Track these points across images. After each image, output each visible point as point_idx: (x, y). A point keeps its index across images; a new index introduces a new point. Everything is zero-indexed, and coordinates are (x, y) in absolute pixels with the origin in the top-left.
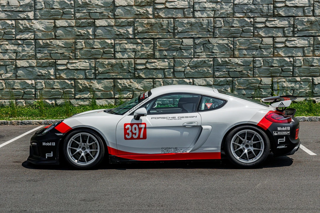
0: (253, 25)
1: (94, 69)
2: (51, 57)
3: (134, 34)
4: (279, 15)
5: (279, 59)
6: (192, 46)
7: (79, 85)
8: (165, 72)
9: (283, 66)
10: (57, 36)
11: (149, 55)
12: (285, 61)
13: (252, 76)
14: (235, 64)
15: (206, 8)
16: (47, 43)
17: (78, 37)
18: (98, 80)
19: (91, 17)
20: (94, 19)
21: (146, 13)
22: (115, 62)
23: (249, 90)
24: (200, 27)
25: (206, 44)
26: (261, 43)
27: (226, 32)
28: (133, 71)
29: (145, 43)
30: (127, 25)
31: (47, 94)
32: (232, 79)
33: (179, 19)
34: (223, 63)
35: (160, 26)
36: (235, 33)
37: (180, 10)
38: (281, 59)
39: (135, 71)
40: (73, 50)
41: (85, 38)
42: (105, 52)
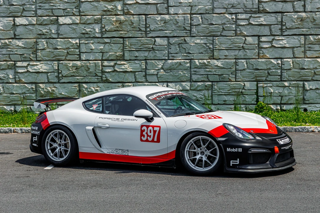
0: (235, 23)
1: (57, 72)
2: (10, 58)
3: (102, 32)
4: (264, 11)
5: (265, 61)
6: (166, 46)
7: (40, 89)
8: (136, 75)
9: (270, 69)
10: (17, 36)
11: (118, 57)
12: (272, 63)
13: (235, 81)
14: (215, 66)
15: (181, 3)
16: (6, 43)
17: (39, 36)
18: (62, 84)
19: (54, 14)
20: (58, 16)
21: (115, 10)
22: (80, 64)
23: (231, 96)
24: (175, 24)
25: (181, 43)
26: (244, 43)
27: (204, 30)
28: (100, 75)
29: (114, 42)
30: (94, 23)
31: (6, 100)
32: (211, 83)
33: (151, 16)
34: (201, 66)
35: (131, 24)
36: (215, 31)
37: (152, 5)
38: (267, 61)
39: (102, 75)
40: (34, 51)
41: (48, 37)
42: (70, 53)
